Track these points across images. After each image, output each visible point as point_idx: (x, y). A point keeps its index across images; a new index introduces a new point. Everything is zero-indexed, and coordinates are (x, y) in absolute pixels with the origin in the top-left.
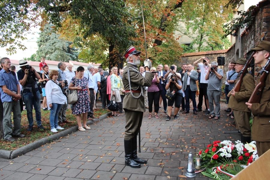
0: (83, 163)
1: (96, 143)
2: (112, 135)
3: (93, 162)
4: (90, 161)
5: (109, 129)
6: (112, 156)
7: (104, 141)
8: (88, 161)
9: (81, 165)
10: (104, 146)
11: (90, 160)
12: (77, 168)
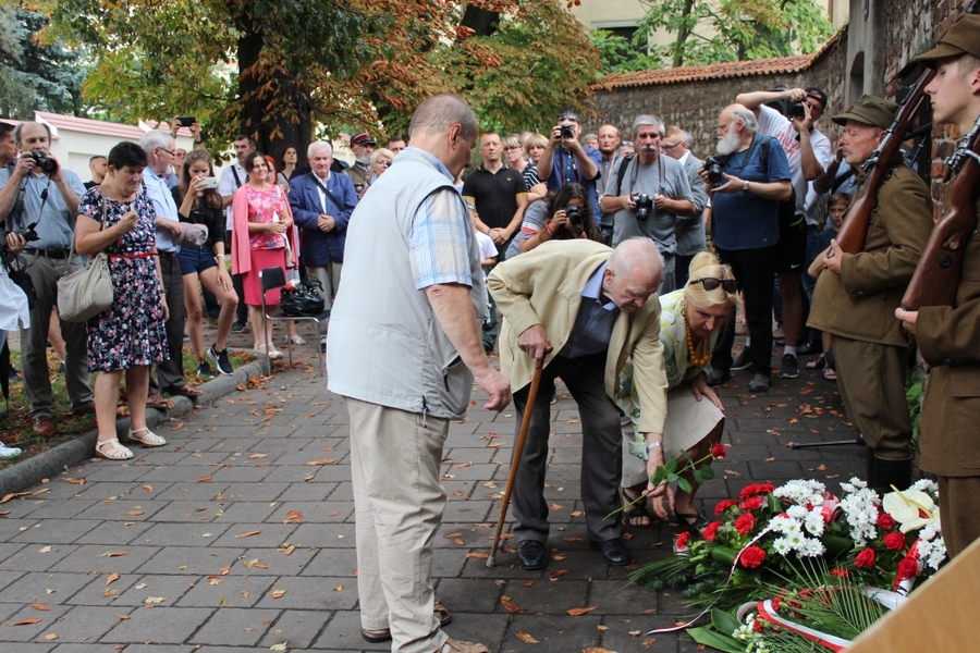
0: (122, 613)
1: (187, 516)
2: (265, 471)
3: (172, 606)
4: (158, 600)
5: (250, 443)
6: (266, 572)
7: (227, 504)
8: (149, 601)
9: (112, 623)
10: (227, 526)
11: (161, 599)
12: (91, 640)
